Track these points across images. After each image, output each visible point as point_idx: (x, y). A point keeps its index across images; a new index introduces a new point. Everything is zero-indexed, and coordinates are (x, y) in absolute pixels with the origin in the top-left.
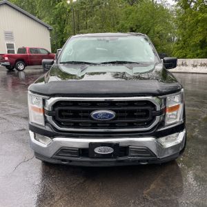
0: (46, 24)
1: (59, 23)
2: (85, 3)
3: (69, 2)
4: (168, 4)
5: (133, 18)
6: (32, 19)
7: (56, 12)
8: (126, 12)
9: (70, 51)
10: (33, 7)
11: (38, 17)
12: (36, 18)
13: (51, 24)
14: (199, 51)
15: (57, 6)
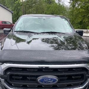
0: (10, 10)
1: (16, 10)
2: (29, 2)
3: (21, 1)
4: (65, 5)
5: (50, 10)
6: (4, 8)
7: (15, 5)
8: (47, 7)
9: (22, 24)
10: (4, 3)
11: (7, 7)
12: (6, 7)
13: (12, 11)
14: (79, 26)
15: (16, 3)
